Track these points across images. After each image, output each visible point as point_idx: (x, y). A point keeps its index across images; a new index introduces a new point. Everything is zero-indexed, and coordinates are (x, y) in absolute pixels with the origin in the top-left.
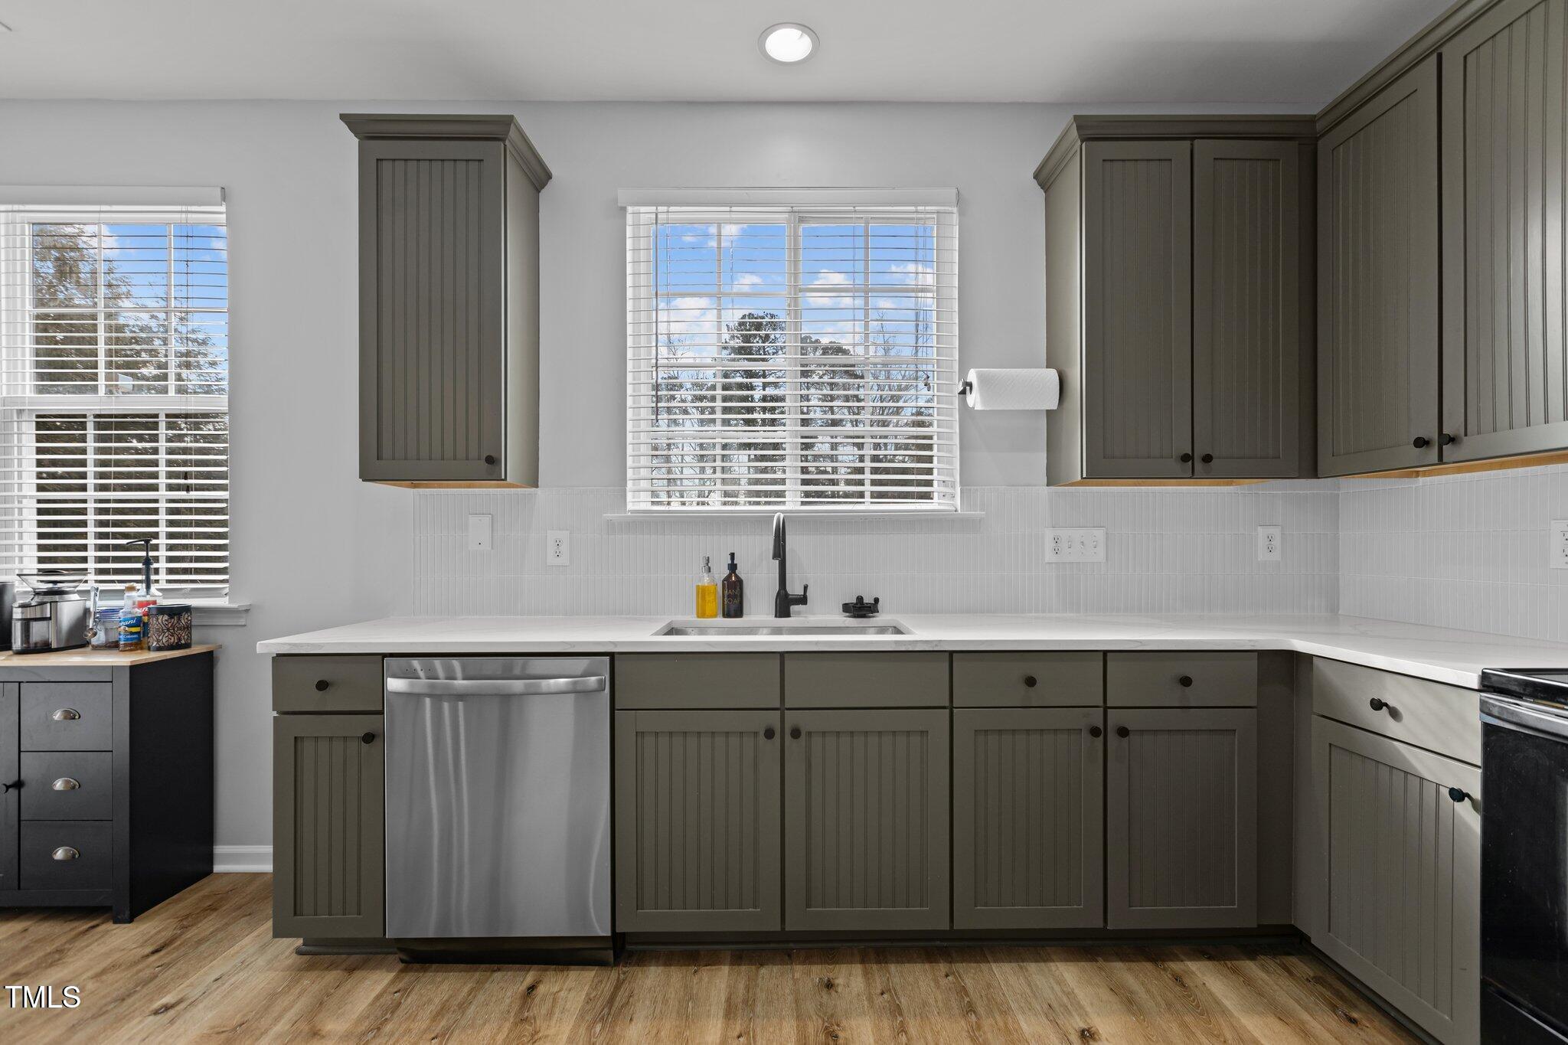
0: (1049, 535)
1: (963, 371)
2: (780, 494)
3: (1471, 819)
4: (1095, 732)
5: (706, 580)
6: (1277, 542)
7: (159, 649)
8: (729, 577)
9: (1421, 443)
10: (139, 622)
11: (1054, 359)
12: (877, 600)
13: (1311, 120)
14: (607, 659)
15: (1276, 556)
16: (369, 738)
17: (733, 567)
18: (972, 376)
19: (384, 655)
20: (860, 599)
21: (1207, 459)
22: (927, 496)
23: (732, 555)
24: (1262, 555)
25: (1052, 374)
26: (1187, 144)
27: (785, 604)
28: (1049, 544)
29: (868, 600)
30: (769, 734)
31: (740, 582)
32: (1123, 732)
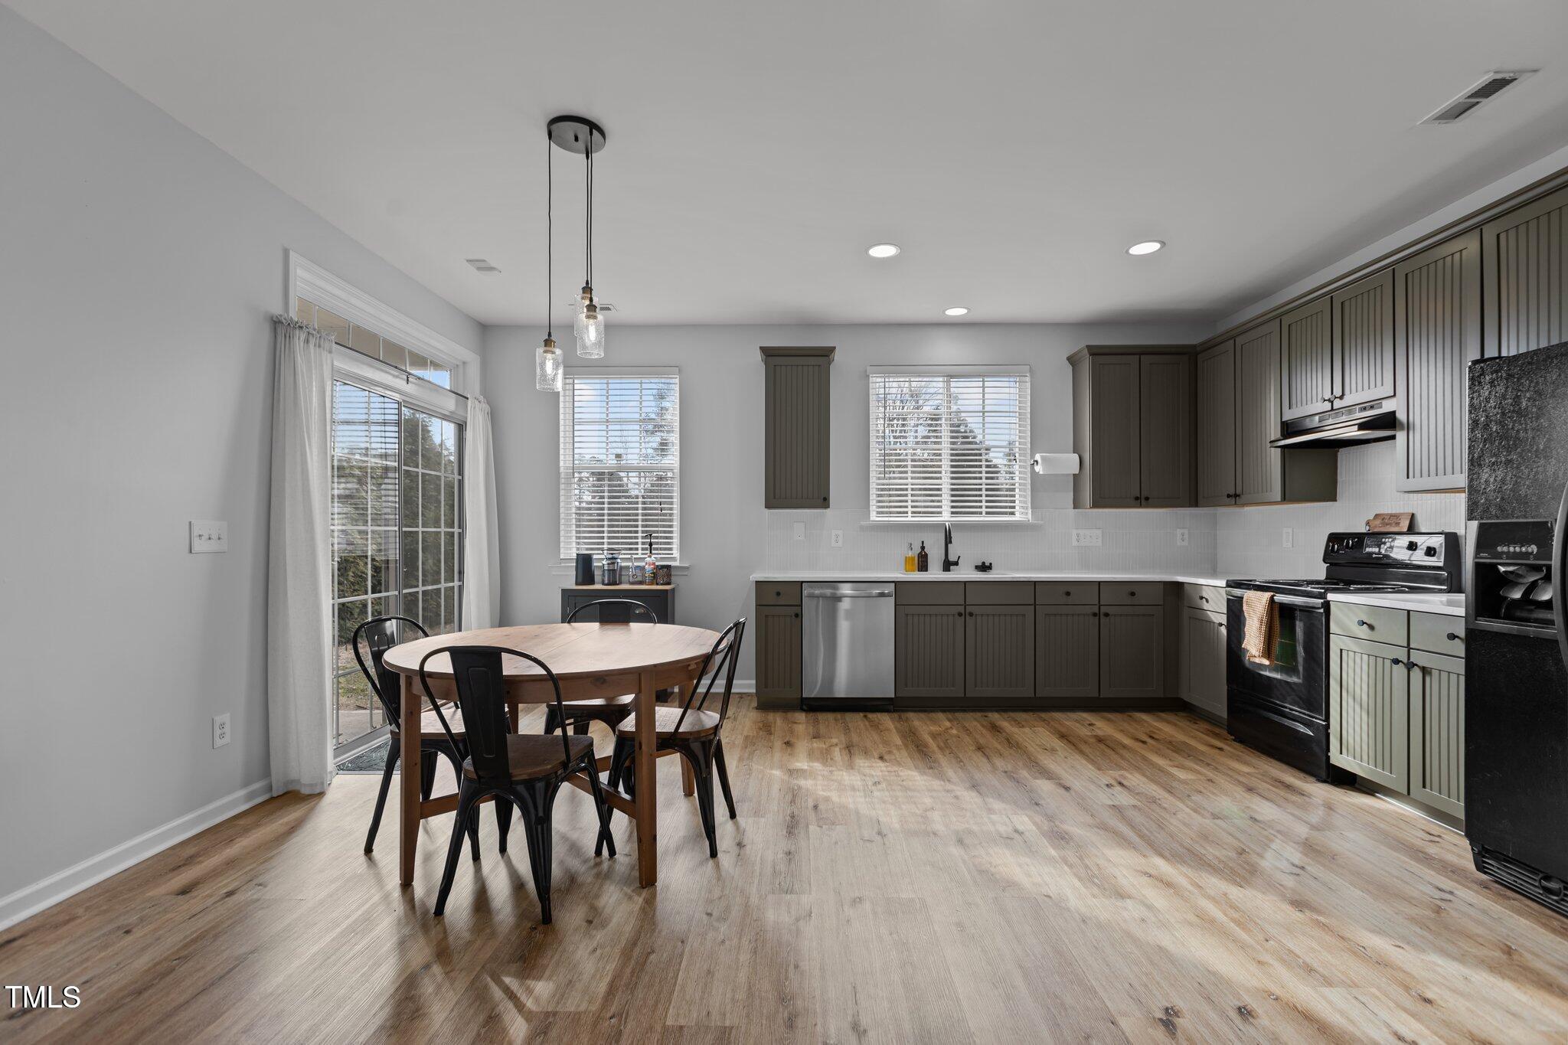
0: (1075, 532)
1: (1032, 456)
2: (940, 513)
3: (1223, 630)
4: (1095, 615)
5: (910, 554)
6: (1186, 536)
7: (662, 584)
8: (921, 553)
9: (1229, 496)
10: (654, 573)
11: (1076, 449)
12: (991, 564)
13: (1194, 346)
14: (893, 584)
15: (1186, 543)
16: (797, 615)
17: (923, 548)
18: (1038, 457)
19: (802, 582)
20: (983, 563)
21: (1147, 499)
22: (1013, 513)
23: (923, 542)
24: (1179, 543)
25: (1076, 456)
26: (1138, 356)
27: (947, 565)
28: (1074, 537)
29: (987, 564)
30: (960, 615)
31: (926, 555)
32: (1107, 615)
